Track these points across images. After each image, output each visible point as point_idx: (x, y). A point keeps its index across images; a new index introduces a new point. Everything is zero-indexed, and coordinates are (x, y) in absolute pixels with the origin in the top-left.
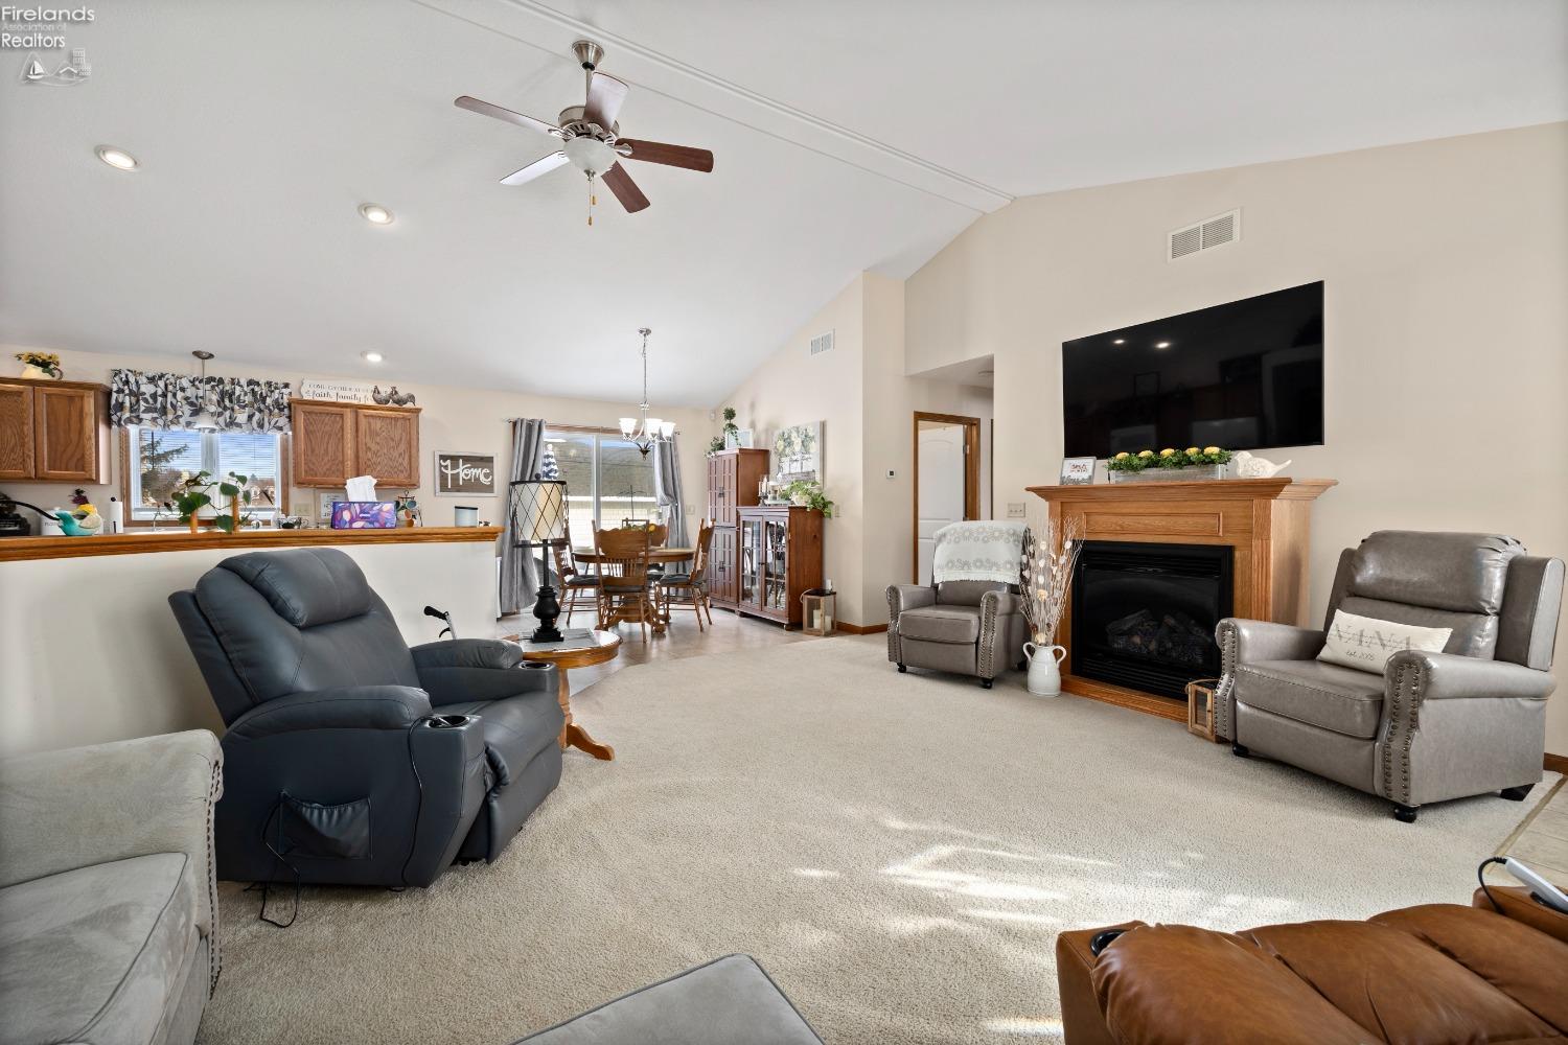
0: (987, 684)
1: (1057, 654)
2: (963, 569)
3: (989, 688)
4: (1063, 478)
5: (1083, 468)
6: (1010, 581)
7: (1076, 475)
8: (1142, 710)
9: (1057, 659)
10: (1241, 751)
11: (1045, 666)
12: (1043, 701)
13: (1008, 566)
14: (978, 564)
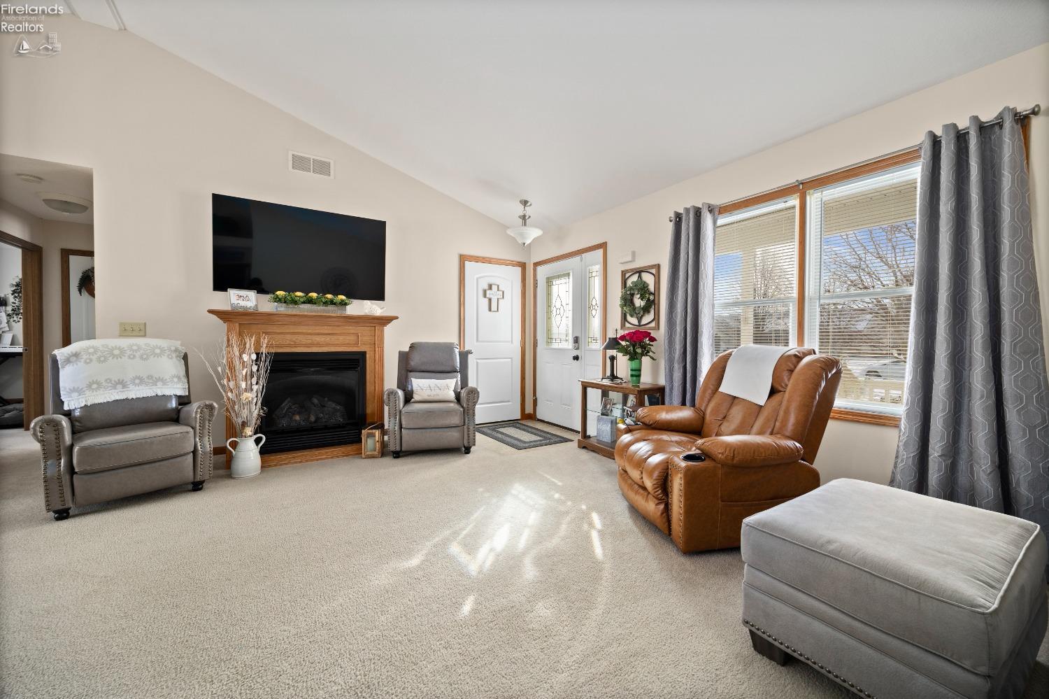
0: (197, 486)
1: (258, 441)
2: (115, 389)
3: (200, 489)
4: (232, 305)
5: (247, 298)
6: (179, 393)
7: (243, 303)
8: (321, 459)
9: (257, 445)
10: (397, 455)
11: (249, 453)
12: (253, 480)
13: (176, 380)
14: (137, 381)
